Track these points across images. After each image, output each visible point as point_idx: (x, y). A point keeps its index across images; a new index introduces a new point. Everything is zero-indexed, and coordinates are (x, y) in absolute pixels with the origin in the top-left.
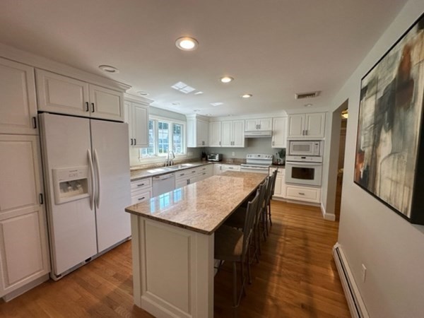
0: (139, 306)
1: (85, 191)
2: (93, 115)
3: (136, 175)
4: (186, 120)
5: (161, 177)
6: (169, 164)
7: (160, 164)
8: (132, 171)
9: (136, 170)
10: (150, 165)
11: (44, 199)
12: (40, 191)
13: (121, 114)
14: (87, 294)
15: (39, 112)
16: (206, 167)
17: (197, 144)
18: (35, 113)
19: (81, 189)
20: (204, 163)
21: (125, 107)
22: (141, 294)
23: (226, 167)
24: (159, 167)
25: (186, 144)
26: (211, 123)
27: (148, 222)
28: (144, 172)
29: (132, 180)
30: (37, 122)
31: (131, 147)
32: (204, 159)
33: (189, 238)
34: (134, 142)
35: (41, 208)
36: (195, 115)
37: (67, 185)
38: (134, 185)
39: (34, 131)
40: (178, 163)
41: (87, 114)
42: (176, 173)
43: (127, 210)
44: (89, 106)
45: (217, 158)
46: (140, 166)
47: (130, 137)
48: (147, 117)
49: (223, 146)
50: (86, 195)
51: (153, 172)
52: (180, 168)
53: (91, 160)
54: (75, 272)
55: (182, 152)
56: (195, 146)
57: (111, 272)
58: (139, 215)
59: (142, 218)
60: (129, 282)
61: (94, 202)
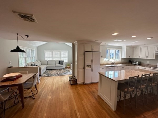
0: (99, 95)
1: (90, 68)
2: (93, 51)
3: (102, 66)
4: (122, 48)
5: (109, 67)
6: (113, 64)
7: (110, 63)
8: (101, 64)
9: (102, 64)
10: (106, 63)
11: (84, 68)
12: (84, 66)
13: (99, 50)
14: (89, 89)
15: (85, 52)
16: (129, 66)
17: (126, 57)
18: (84, 52)
19: (90, 67)
20: (130, 64)
21: (100, 47)
22: (100, 93)
23: (141, 68)
24: (110, 64)
25: (121, 57)
26: (135, 48)
27: (103, 76)
28: (104, 65)
29: (100, 67)
30: (84, 54)
31: (101, 58)
32: (131, 63)
33: (111, 82)
34: (102, 57)
35: (83, 69)
36: (126, 46)
37: (88, 66)
38: (101, 68)
39: (84, 55)
40: (117, 64)
41: (92, 51)
42: (115, 67)
43: (98, 73)
44: (92, 49)
45: (137, 63)
46: (104, 63)
47: (101, 55)
48: (106, 49)
49: (140, 58)
50: (90, 69)
51: (107, 65)
52: (117, 65)
53: (92, 61)
54: (87, 84)
55: (119, 60)
56: (125, 58)
57: (94, 87)
58: (101, 74)
59: (101, 75)
60: (98, 91)
61: (92, 70)
